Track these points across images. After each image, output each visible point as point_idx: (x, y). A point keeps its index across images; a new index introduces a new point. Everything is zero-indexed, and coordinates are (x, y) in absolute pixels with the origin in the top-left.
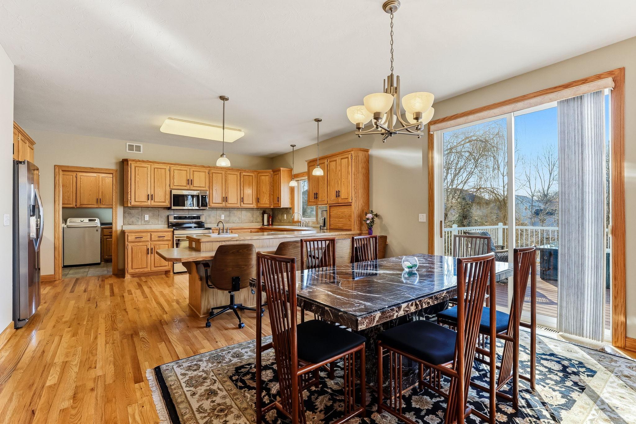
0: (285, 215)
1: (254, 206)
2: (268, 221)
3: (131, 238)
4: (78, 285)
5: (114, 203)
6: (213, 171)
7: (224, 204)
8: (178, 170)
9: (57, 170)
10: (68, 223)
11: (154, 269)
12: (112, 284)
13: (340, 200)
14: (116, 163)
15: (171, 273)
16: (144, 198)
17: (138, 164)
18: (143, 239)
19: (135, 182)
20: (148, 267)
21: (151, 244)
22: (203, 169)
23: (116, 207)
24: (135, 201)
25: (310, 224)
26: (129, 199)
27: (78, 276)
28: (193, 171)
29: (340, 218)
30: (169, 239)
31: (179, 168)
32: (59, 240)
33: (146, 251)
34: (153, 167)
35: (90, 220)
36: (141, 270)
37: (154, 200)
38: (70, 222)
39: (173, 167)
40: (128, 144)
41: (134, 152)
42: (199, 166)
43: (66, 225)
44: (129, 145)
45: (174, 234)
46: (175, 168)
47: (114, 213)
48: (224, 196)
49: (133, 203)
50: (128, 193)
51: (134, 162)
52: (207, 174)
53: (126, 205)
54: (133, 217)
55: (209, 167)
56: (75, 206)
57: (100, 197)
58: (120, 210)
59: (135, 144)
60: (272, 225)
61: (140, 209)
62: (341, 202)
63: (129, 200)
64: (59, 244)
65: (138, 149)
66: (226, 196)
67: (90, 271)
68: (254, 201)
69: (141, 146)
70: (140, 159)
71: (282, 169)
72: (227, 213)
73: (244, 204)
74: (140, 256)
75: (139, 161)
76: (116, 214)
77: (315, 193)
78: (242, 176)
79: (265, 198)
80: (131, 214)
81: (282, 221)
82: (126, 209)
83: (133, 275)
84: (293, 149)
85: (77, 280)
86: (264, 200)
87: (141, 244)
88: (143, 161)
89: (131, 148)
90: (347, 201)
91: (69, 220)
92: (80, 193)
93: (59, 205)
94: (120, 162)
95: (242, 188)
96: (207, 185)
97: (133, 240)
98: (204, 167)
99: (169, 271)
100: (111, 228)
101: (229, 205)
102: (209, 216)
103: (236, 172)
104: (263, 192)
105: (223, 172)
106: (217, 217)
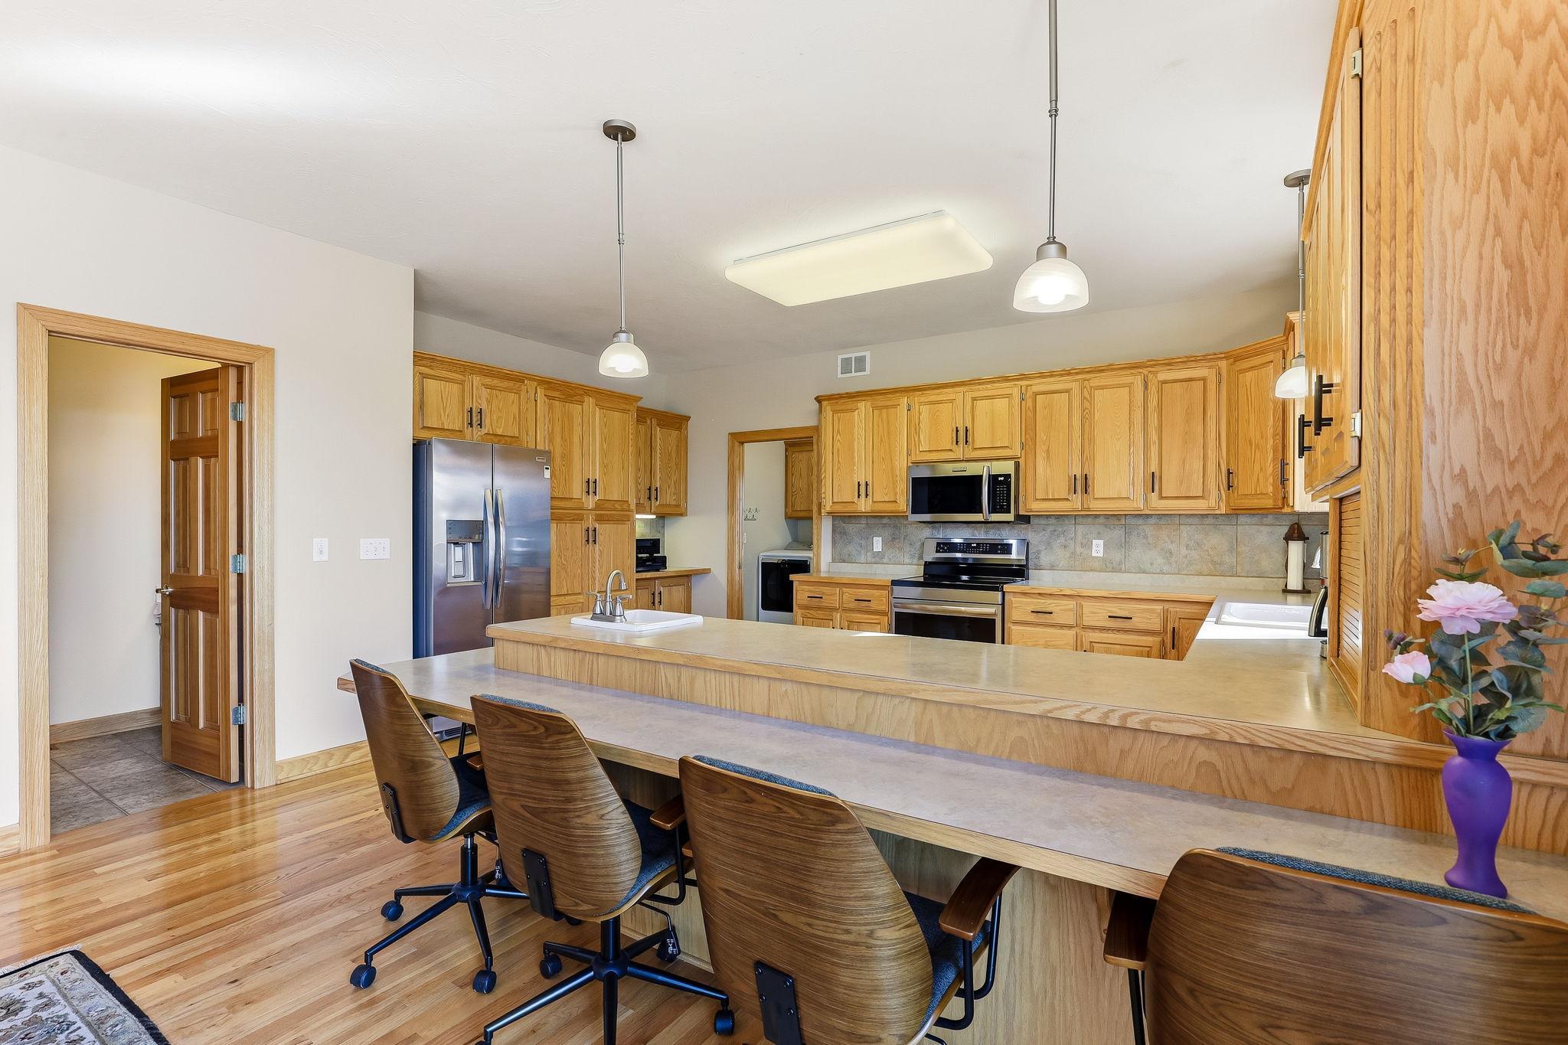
1: (1216, 503)
3: (802, 595)
5: (815, 509)
6: (1035, 389)
7: (1081, 502)
8: (931, 404)
16: (851, 494)
17: (840, 405)
18: (824, 603)
19: (833, 453)
21: (841, 616)
22: (1004, 388)
23: (819, 518)
24: (833, 502)
26: (823, 496)
28: (973, 400)
30: (883, 607)
31: (932, 399)
37: (873, 499)
41: (853, 374)
42: (992, 381)
44: (842, 359)
45: (892, 598)
46: (922, 400)
47: (815, 532)
48: (1077, 471)
49: (830, 507)
50: (822, 482)
51: (832, 402)
52: (1016, 400)
54: (851, 541)
55: (1023, 377)
58: (825, 525)
59: (854, 355)
61: (864, 521)
63: (822, 500)
66: (1085, 473)
68: (1213, 488)
72: (1118, 533)
75: (841, 397)
76: (819, 534)
78: (1152, 388)
79: (1256, 468)
80: (845, 533)
82: (837, 522)
87: (821, 613)
88: (849, 396)
96: (1017, 439)
97: (805, 603)
98: (1006, 379)
101: (1096, 506)
102: (1049, 544)
103: (1127, 375)
104: (1250, 441)
105: (1075, 387)
106: (1077, 549)
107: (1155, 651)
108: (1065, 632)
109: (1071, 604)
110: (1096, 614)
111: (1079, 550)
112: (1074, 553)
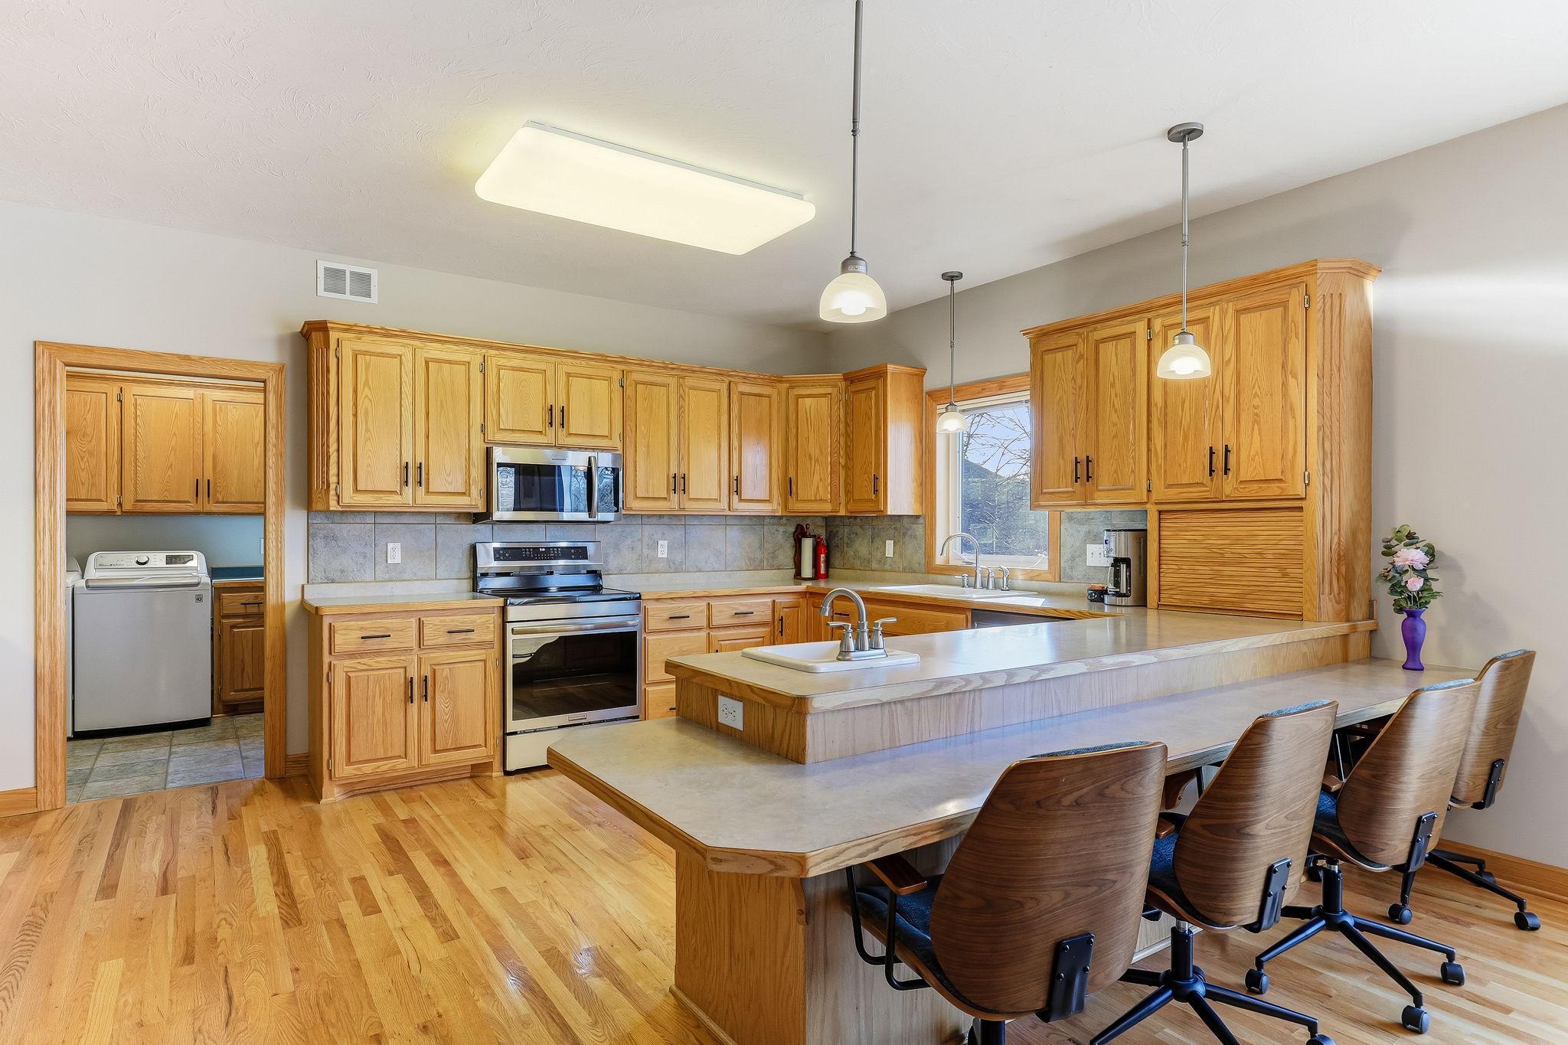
0: (890, 544)
1: (773, 508)
2: (816, 565)
3: (346, 637)
4: (131, 841)
5: (271, 500)
6: (635, 376)
7: (673, 503)
8: (514, 369)
9: (43, 363)
10: (92, 573)
11: (433, 760)
12: (274, 832)
13: (1229, 487)
14: (281, 341)
15: (497, 773)
16: (388, 478)
17: (368, 343)
18: (388, 644)
19: (355, 415)
20: (409, 752)
21: (420, 660)
22: (604, 370)
23: (280, 513)
24: (356, 490)
25: (1020, 580)
26: (333, 479)
27: (131, 786)
28: (569, 375)
29: (1224, 564)
30: (490, 637)
31: (515, 363)
32: (53, 645)
33: (403, 688)
34: (421, 356)
35: (170, 560)
36: (385, 766)
37: (427, 488)
38: (100, 567)
39: (496, 359)
40: (322, 265)
41: (348, 296)
42: (588, 358)
43: (83, 577)
44: (326, 269)
45: (504, 622)
46: (502, 362)
47: (271, 536)
48: (674, 470)
49: (349, 498)
50: (328, 458)
51: (352, 335)
52: (616, 386)
53: (318, 506)
54: (345, 551)
55: (623, 361)
56: (115, 507)
57: (209, 475)
58: (293, 524)
59: (349, 269)
60: (826, 576)
61: (370, 519)
62: (1235, 495)
63: (333, 486)
64: (53, 661)
65: (363, 283)
66: (682, 472)
67: (174, 760)
68: (775, 493)
69: (374, 274)
70: (376, 324)
71: (890, 367)
72: (678, 533)
73: (741, 500)
74: (379, 710)
75: (371, 332)
76: (280, 540)
77: (1082, 458)
78: (735, 397)
79: (816, 478)
80: (335, 538)
81: (875, 565)
82: (318, 520)
83: (353, 790)
84: (952, 288)
85: (128, 807)
86: (814, 488)
87: (383, 661)
88: (387, 334)
89: (335, 277)
90: (1278, 492)
91: (92, 559)
92: (136, 459)
93: (52, 503)
94: (294, 335)
95: (735, 443)
96: (618, 429)
97: (352, 648)
98: (603, 359)
99: (487, 766)
100: (261, 588)
101: (692, 507)
102: (617, 547)
103: (714, 381)
104: (810, 456)
105: (672, 381)
106: (644, 550)
107: (767, 640)
108: (695, 634)
109: (703, 604)
110: (723, 612)
111: (646, 551)
112: (641, 555)
